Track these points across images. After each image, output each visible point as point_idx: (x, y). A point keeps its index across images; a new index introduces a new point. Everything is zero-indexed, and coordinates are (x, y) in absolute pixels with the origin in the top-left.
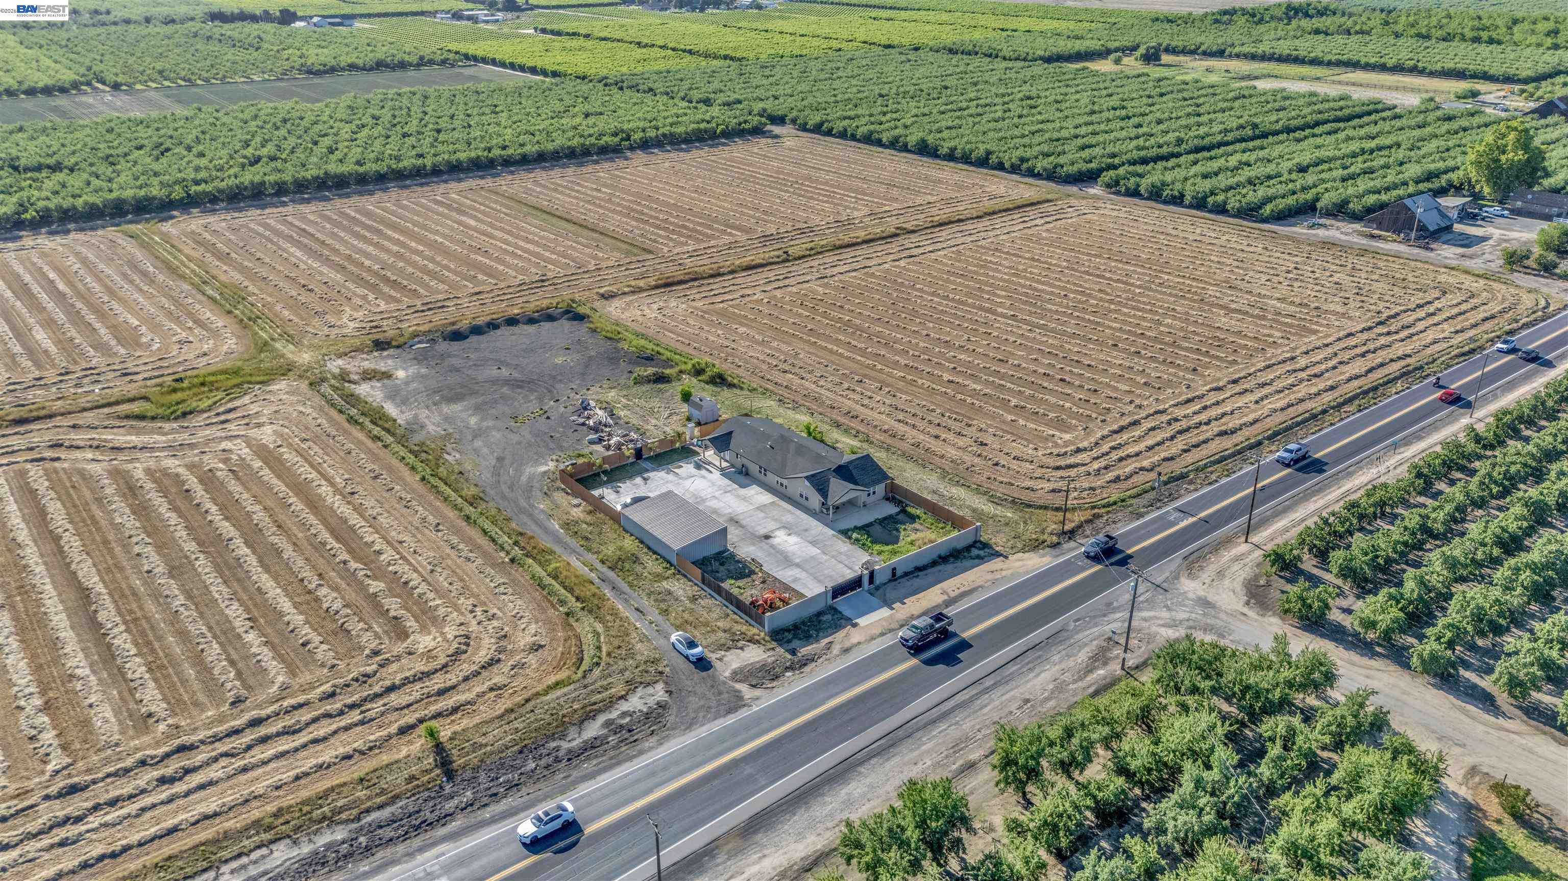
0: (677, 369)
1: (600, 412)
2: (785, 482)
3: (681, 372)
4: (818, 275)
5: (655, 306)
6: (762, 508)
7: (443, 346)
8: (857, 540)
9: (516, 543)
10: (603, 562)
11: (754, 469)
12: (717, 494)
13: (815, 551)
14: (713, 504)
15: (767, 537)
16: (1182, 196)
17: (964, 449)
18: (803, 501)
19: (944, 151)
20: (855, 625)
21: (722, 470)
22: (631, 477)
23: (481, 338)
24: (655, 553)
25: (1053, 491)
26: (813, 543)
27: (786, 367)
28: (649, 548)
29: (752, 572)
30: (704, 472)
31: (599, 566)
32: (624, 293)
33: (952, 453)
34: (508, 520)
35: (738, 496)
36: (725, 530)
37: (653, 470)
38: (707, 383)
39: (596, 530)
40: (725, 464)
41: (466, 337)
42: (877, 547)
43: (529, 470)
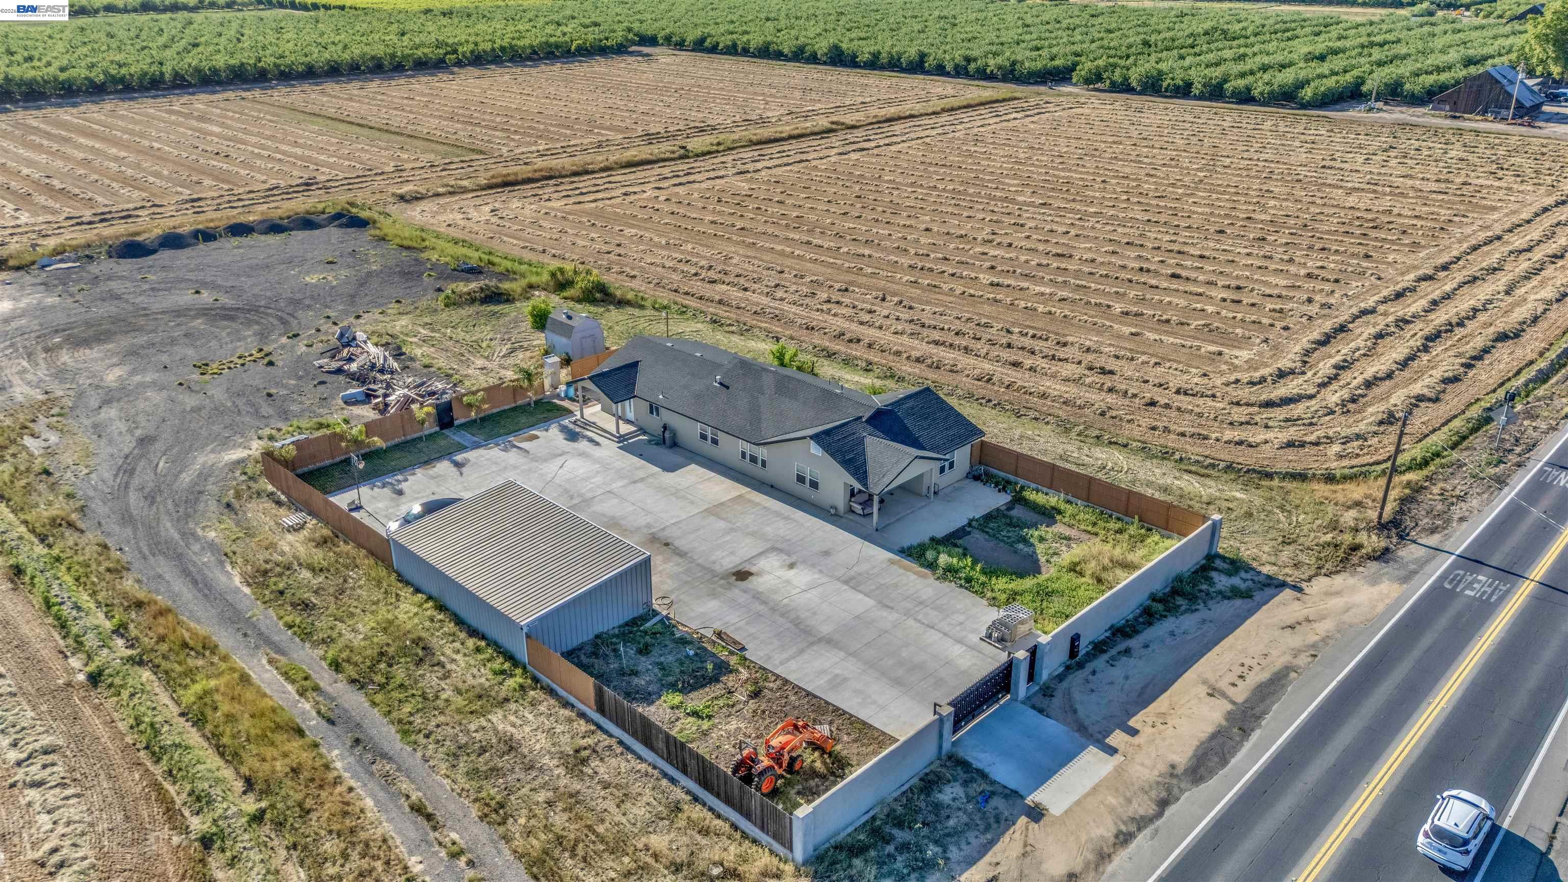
0: (524, 282)
1: (372, 349)
2: (762, 453)
3: (531, 287)
4: (735, 171)
5: (487, 209)
6: (715, 510)
7: (105, 266)
8: (950, 570)
9: (120, 630)
10: (336, 666)
11: (689, 430)
12: (617, 485)
13: (859, 603)
14: (608, 507)
15: (742, 575)
16: (1189, 85)
17: (1077, 381)
18: (804, 490)
19: (865, 57)
20: (1037, 814)
21: (621, 438)
22: (428, 462)
23: (179, 253)
24: (473, 633)
25: (1290, 444)
26: (852, 582)
27: (712, 274)
28: (459, 622)
29: (723, 668)
30: (583, 445)
31: (324, 677)
32: (438, 195)
33: (1056, 388)
34: (117, 571)
35: (661, 489)
36: (645, 566)
37: (477, 446)
38: (579, 301)
39: (334, 583)
40: (625, 428)
41: (154, 251)
42: (1001, 583)
43: (203, 459)
